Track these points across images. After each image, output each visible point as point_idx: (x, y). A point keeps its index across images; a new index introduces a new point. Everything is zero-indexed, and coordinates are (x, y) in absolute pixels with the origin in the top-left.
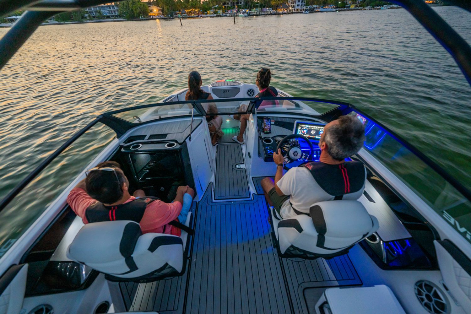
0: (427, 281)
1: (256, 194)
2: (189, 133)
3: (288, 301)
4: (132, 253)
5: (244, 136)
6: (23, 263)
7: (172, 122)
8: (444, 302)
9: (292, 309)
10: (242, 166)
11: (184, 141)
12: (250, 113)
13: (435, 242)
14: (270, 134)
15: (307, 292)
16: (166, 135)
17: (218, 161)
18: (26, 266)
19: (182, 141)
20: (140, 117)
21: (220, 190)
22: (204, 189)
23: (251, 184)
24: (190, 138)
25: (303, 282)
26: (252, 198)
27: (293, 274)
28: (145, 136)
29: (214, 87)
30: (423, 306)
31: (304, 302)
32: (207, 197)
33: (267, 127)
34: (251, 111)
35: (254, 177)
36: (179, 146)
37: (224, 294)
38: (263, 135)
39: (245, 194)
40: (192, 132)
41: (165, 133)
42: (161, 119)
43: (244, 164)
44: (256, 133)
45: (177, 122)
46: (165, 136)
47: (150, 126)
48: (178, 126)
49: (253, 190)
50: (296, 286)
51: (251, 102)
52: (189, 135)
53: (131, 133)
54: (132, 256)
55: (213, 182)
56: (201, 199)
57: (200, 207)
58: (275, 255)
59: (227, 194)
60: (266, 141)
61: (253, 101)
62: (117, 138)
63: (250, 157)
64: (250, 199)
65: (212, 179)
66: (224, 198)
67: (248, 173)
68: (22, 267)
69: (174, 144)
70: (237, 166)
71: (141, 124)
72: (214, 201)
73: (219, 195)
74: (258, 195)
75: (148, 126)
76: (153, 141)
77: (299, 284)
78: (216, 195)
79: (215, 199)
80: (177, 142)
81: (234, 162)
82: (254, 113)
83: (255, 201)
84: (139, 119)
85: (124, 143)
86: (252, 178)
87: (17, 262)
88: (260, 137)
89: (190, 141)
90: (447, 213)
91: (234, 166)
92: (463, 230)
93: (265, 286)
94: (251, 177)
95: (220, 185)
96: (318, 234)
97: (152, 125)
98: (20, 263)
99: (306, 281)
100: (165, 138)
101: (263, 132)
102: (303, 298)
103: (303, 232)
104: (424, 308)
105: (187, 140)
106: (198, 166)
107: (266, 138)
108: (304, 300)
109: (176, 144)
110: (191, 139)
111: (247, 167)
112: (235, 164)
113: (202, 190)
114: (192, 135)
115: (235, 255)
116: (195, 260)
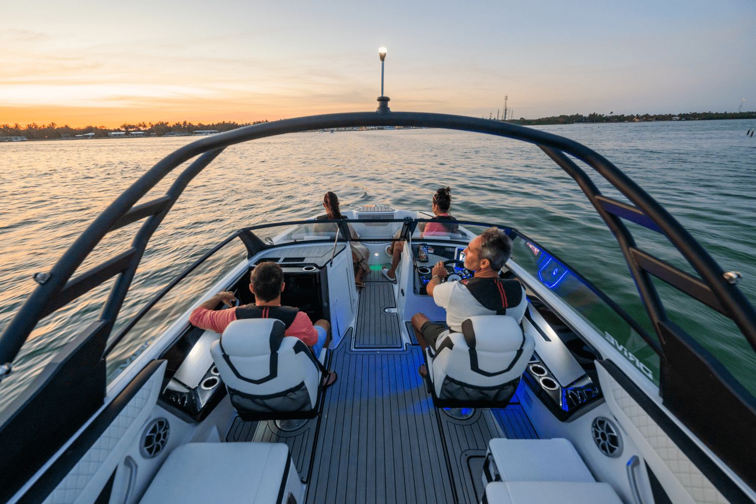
0: (600, 417)
1: (411, 343)
2: (331, 257)
3: (446, 470)
4: (278, 350)
5: (396, 272)
6: (162, 359)
7: (310, 247)
8: (615, 434)
9: (451, 479)
10: (393, 311)
11: (325, 266)
12: (404, 240)
13: (596, 362)
14: (427, 263)
15: (472, 461)
16: (304, 258)
17: (361, 303)
18: (166, 362)
19: (322, 265)
20: (272, 239)
21: (362, 336)
22: (342, 334)
23: (405, 332)
24: (331, 263)
25: (468, 450)
26: (405, 349)
27: (455, 438)
28: (279, 259)
29: (361, 213)
30: (600, 449)
31: (469, 474)
32: (344, 344)
33: (423, 255)
34: (404, 237)
35: (408, 322)
36: (318, 270)
37: (362, 457)
38: (419, 264)
39: (395, 343)
40: (334, 257)
41: (302, 257)
42: (295, 243)
43: (395, 307)
44: (410, 262)
45: (316, 246)
46: (302, 259)
47: (283, 249)
48: (317, 251)
49: (406, 339)
50: (458, 453)
51: (405, 225)
52: (330, 260)
53: (263, 255)
54: (278, 352)
55: (354, 328)
56: (336, 347)
57: (335, 355)
58: (432, 415)
59: (372, 342)
60: (421, 270)
61: (407, 223)
62: (247, 259)
63: (403, 295)
64: (402, 349)
65: (353, 324)
66: (368, 346)
67: (401, 318)
68: (163, 362)
69: (313, 268)
70: (387, 310)
71: (272, 246)
72: (354, 349)
73: (361, 343)
74: (413, 345)
75: (282, 249)
76: (289, 264)
77: (463, 450)
78: (357, 344)
79: (355, 348)
80: (316, 266)
81: (382, 304)
82: (408, 241)
83: (408, 352)
84: (272, 241)
85: (254, 264)
86: (406, 323)
87: (156, 358)
88: (415, 267)
89: (331, 266)
90: (609, 335)
91: (382, 310)
92: (621, 348)
93: (417, 451)
94: (404, 322)
95: (362, 333)
96: (469, 348)
97: (286, 249)
98: (159, 358)
99: (472, 448)
100: (303, 261)
101: (419, 261)
102: (467, 466)
103: (454, 347)
104: (602, 452)
105: (328, 265)
106: (337, 300)
107: (422, 267)
108: (468, 469)
109: (315, 268)
110: (332, 265)
111: (399, 311)
112: (383, 308)
113: (339, 334)
114: (334, 259)
115: (380, 413)
116: (326, 416)
